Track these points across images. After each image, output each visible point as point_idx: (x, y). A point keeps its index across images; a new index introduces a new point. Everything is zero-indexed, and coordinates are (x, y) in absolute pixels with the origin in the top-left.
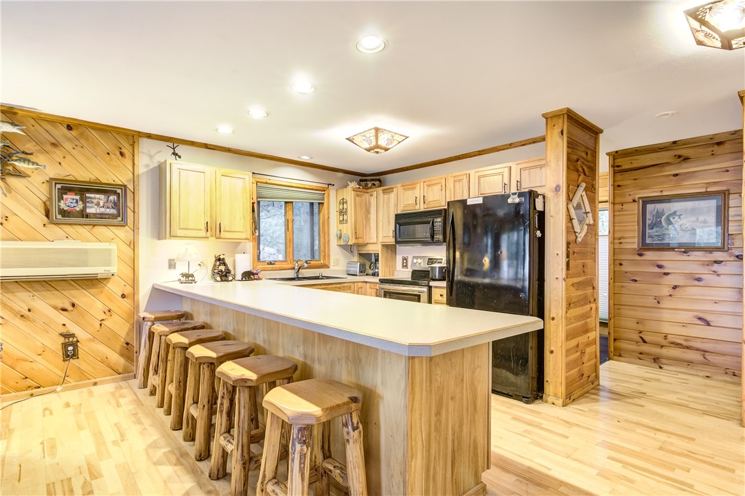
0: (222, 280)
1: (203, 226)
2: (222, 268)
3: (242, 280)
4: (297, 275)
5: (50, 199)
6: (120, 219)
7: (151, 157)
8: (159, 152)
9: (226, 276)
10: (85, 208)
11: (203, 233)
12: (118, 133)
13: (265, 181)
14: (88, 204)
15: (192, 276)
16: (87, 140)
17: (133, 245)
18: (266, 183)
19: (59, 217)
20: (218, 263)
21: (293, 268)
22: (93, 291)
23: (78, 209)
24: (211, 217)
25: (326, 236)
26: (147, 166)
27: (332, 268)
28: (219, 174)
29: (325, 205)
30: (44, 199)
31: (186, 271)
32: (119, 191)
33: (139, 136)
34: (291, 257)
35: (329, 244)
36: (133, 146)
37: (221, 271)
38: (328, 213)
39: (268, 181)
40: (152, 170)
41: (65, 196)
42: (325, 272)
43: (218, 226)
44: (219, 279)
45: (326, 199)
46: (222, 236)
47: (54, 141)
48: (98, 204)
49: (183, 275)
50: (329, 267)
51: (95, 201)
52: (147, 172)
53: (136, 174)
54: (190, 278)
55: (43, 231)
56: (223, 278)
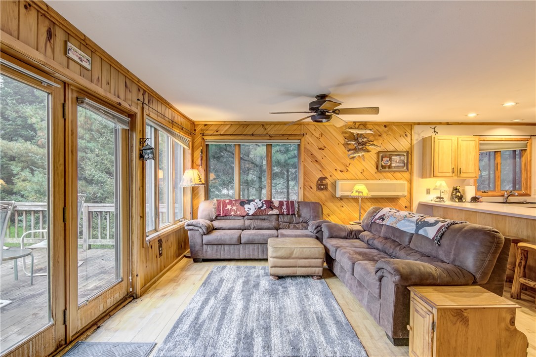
0: (459, 202)
1: (450, 171)
2: (458, 194)
3: (471, 202)
4: (507, 201)
5: (378, 161)
6: (405, 168)
7: (419, 134)
8: (422, 131)
9: (461, 199)
10: (391, 164)
11: (450, 174)
12: (405, 125)
13: (483, 139)
14: (392, 162)
15: (443, 198)
16: (392, 131)
17: (410, 182)
18: (484, 141)
19: (381, 168)
20: (455, 191)
21: (503, 196)
22: (393, 204)
23: (388, 164)
24: (455, 165)
25: (529, 173)
26: (417, 139)
27: (532, 196)
28: (460, 139)
29: (528, 151)
30: (376, 161)
31: (439, 196)
32: (405, 154)
33: (414, 125)
34: (499, 188)
35: (530, 179)
36: (411, 130)
37: (458, 196)
38: (531, 157)
39: (485, 139)
40: (419, 142)
41: (384, 159)
42: (528, 199)
43: (459, 170)
44: (457, 200)
45: (529, 147)
46: (461, 176)
47: (380, 134)
48: (396, 162)
49: (437, 198)
50: (530, 196)
51: (395, 160)
52: (417, 143)
53: (412, 145)
54: (441, 200)
55: (376, 176)
56: (460, 200)
